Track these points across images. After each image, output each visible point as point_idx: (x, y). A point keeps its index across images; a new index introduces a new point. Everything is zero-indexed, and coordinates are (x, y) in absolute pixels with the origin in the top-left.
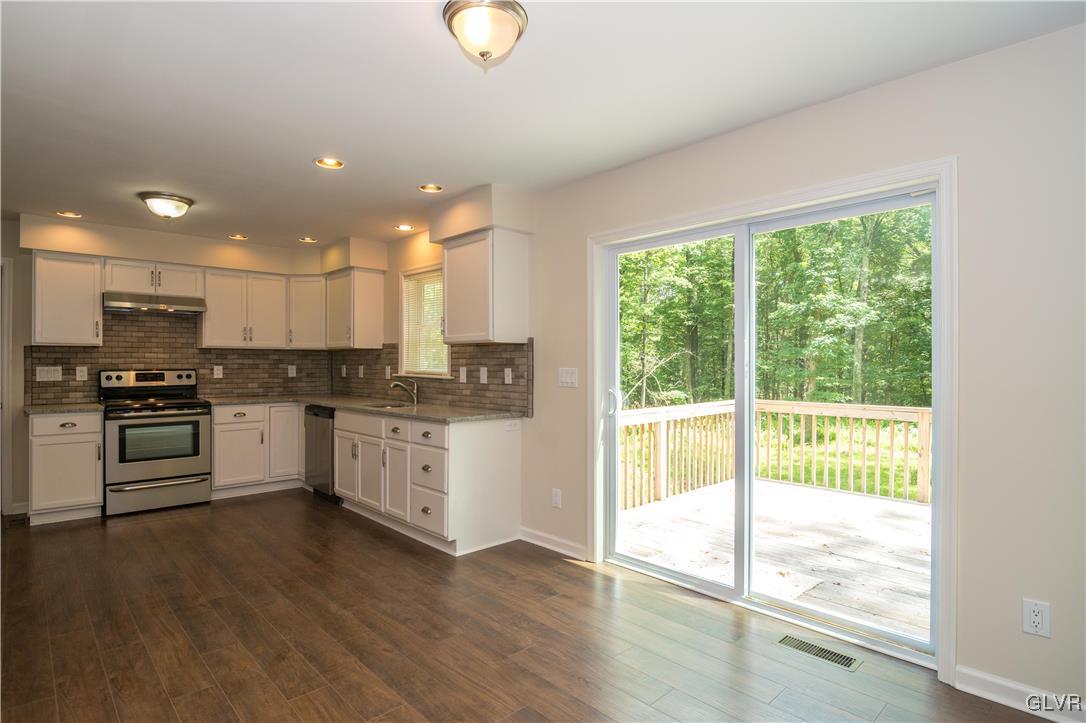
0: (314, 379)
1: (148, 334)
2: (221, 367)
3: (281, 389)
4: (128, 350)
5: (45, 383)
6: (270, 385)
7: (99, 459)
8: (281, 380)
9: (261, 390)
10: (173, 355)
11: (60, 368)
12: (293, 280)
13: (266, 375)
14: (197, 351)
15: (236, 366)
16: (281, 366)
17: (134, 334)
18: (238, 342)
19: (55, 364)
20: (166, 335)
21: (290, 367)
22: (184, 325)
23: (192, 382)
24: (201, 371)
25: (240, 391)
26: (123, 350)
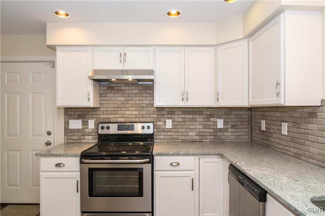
0: (236, 130)
1: (127, 99)
2: (170, 121)
3: (212, 137)
4: (116, 109)
5: (74, 130)
6: (204, 134)
7: (78, 192)
8: (212, 131)
9: (198, 138)
10: (141, 112)
11: (80, 121)
12: (219, 48)
13: (202, 126)
14: (156, 110)
15: (180, 120)
16: (212, 119)
17: (119, 99)
18: (178, 103)
19: (78, 119)
20: (138, 99)
21: (218, 120)
22: (148, 92)
23: (150, 131)
24: (159, 123)
25: (183, 138)
26: (113, 109)
